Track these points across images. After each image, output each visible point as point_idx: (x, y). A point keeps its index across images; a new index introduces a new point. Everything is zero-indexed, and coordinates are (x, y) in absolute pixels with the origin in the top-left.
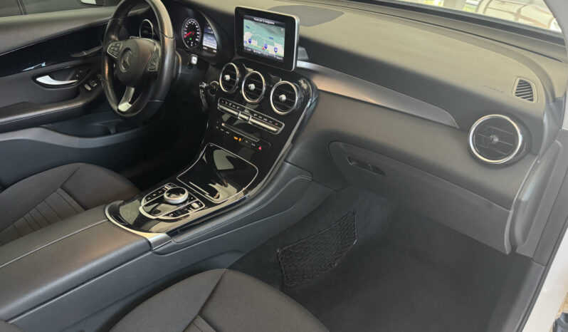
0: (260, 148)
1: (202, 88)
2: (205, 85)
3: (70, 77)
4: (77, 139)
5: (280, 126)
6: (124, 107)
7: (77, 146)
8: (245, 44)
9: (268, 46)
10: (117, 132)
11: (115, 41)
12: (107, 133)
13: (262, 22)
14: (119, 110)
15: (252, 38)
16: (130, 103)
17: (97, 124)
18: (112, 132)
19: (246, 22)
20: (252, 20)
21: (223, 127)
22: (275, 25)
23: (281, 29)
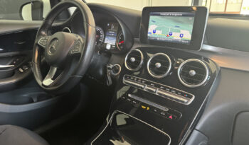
0: (171, 117)
1: (109, 69)
2: (111, 66)
3: (9, 63)
4: (8, 106)
5: (191, 97)
6: (48, 82)
7: (8, 111)
8: (149, 35)
9: (173, 34)
10: (38, 101)
11: (44, 36)
12: (31, 101)
13: (169, 16)
14: (43, 85)
15: (157, 29)
16: (52, 79)
17: (25, 96)
18: (35, 100)
20: (159, 15)
21: (130, 98)
22: (183, 16)
23: (191, 18)
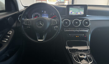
8: (70, 14)
9: (78, 13)
13: (76, 7)
15: (72, 12)
19: (70, 8)
20: (73, 7)
21: (70, 35)
23: (83, 8)
